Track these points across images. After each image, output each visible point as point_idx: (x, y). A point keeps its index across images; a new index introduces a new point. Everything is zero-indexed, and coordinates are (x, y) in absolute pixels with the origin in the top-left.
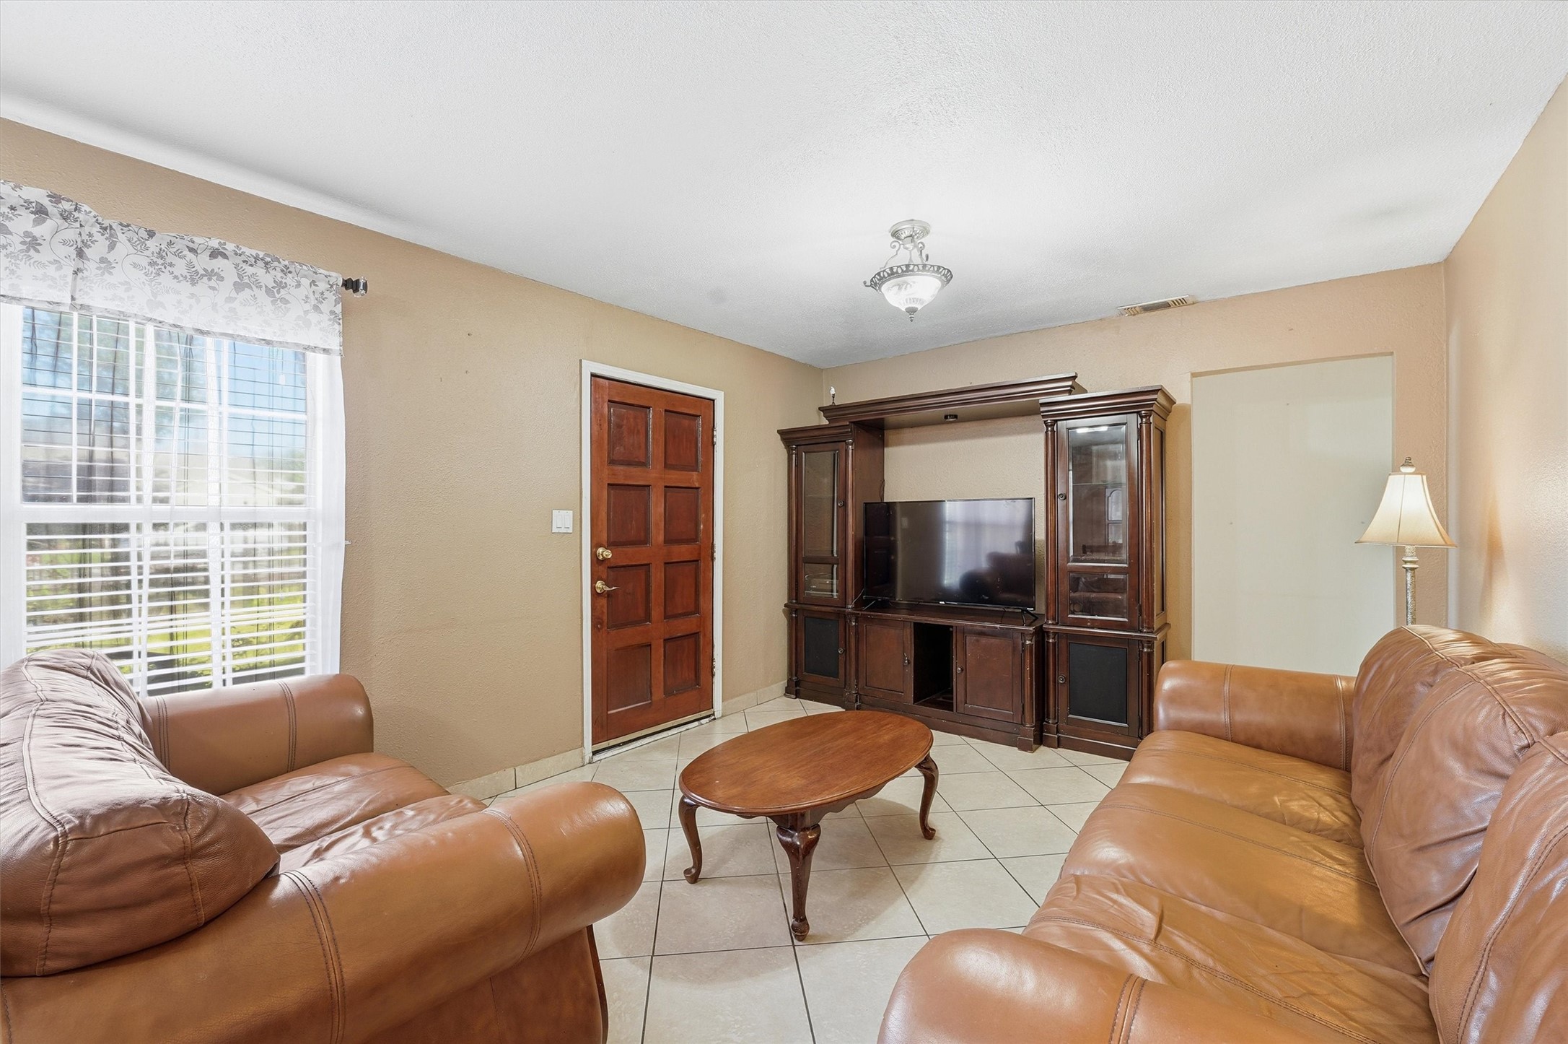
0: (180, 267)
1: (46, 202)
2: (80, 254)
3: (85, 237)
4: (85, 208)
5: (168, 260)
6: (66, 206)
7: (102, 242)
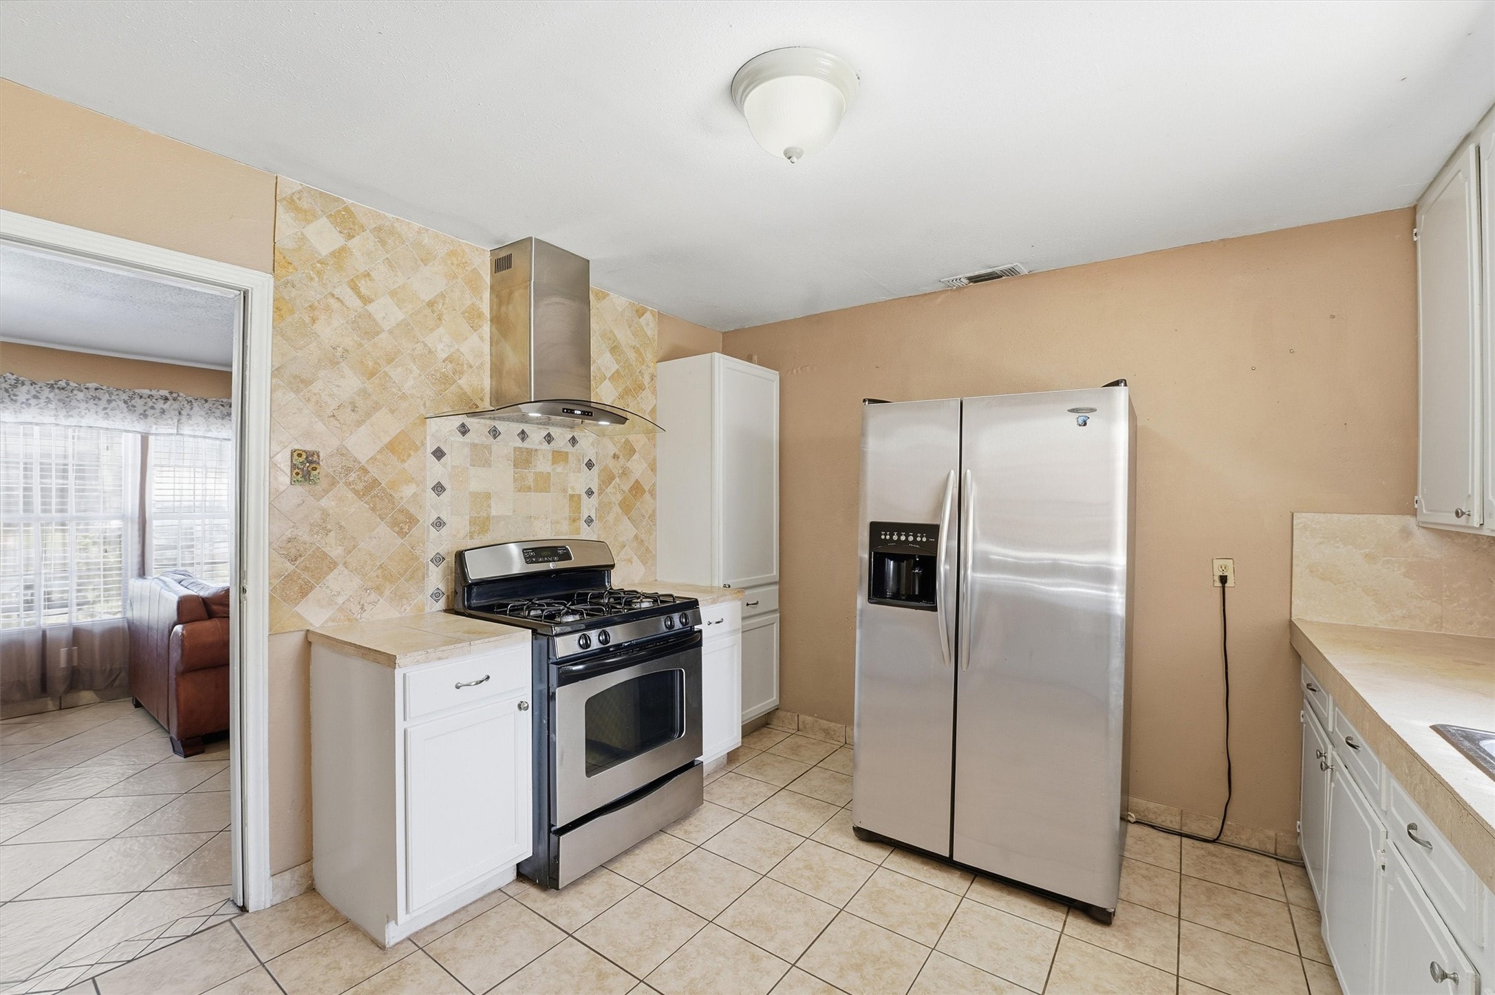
0: (218, 413)
1: (168, 395)
2: (180, 413)
3: (182, 406)
4: (181, 394)
5: (213, 411)
6: (175, 395)
7: (188, 407)
